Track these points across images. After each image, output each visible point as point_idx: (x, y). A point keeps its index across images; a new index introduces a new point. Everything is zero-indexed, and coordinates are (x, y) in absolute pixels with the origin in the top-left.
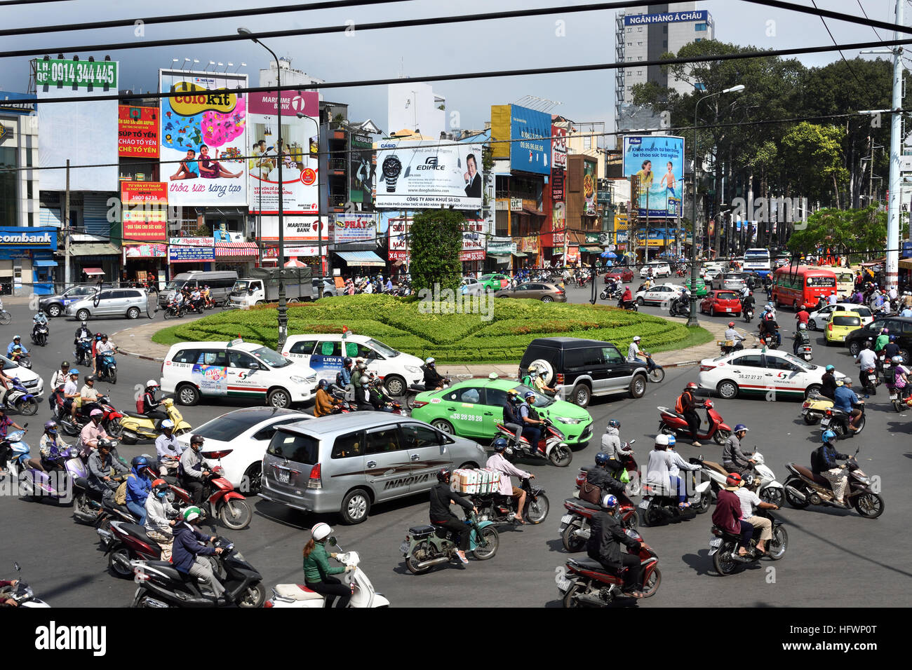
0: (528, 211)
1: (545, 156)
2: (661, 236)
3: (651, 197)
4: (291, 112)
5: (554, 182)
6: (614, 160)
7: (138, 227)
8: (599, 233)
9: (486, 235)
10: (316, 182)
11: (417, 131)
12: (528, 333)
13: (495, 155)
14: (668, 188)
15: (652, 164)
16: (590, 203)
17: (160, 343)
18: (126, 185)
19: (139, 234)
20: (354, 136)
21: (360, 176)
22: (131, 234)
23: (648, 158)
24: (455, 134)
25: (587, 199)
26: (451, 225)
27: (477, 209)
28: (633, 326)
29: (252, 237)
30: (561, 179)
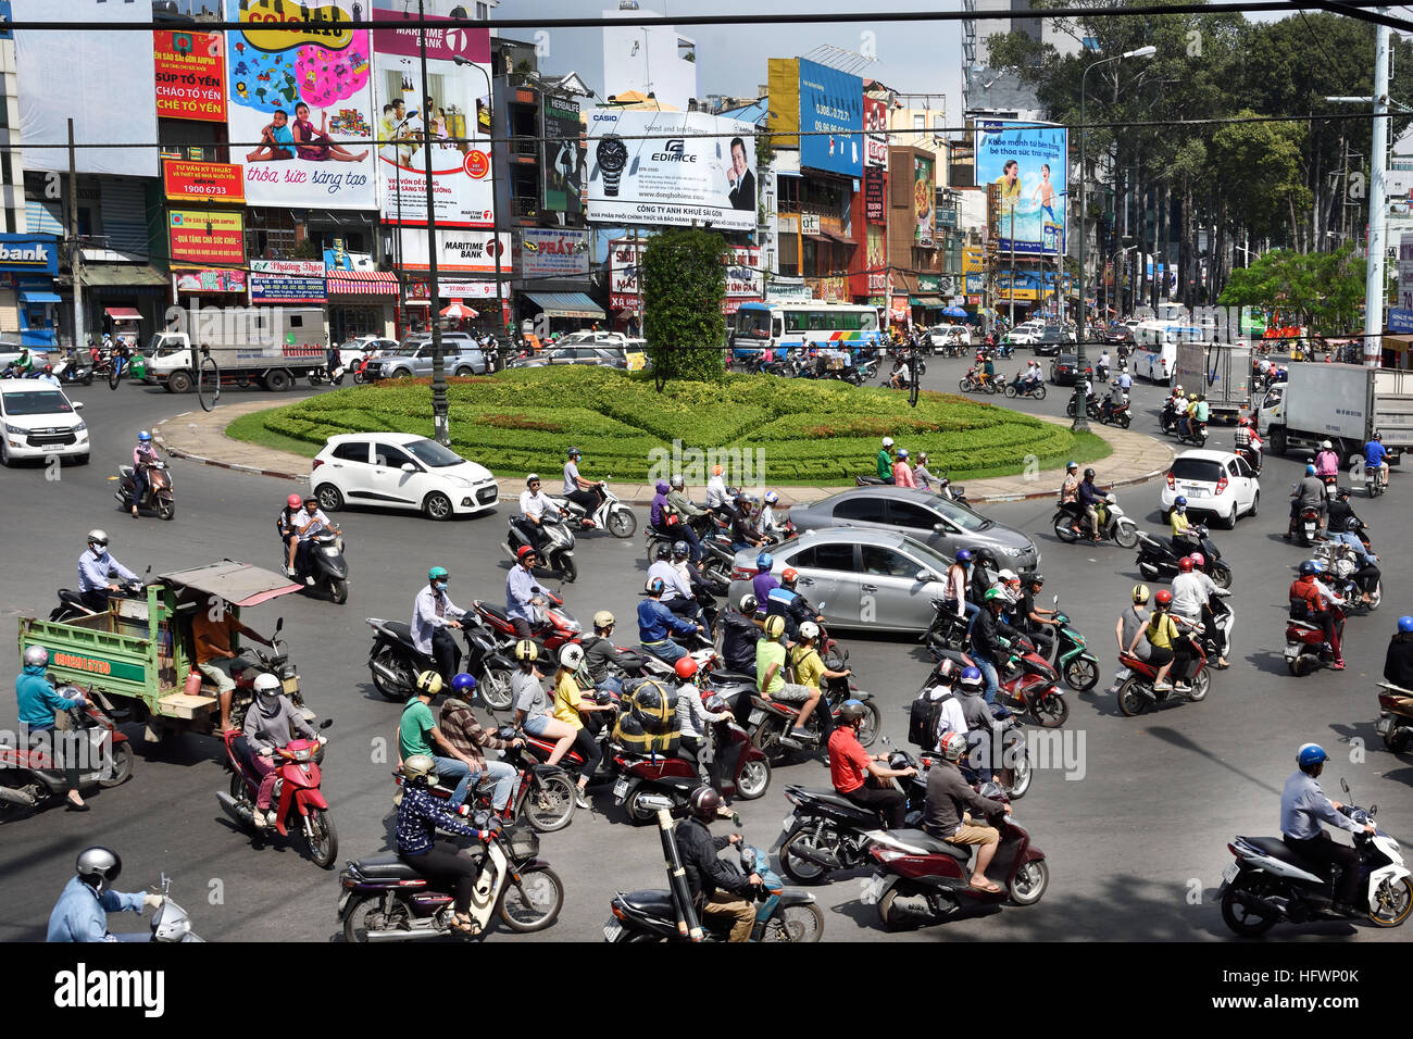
0: (829, 236)
1: (854, 146)
2: (1033, 283)
3: (1017, 220)
4: (444, 53)
5: (868, 190)
7: (196, 240)
8: (939, 276)
9: (765, 272)
10: (490, 175)
11: (651, 96)
12: (831, 436)
13: (776, 141)
14: (1043, 206)
15: (1020, 167)
16: (924, 227)
17: (240, 439)
18: (172, 167)
19: (198, 252)
20: (549, 98)
21: (560, 167)
22: (183, 251)
23: (1012, 157)
24: (711, 104)
25: (920, 221)
26: (706, 256)
27: (749, 229)
28: (990, 430)
29: (387, 264)
30: (880, 185)
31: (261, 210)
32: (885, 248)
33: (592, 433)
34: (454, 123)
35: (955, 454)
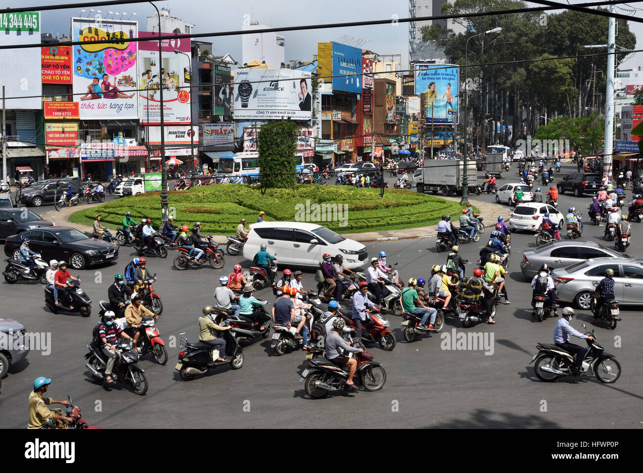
0: (345, 121)
1: (358, 80)
2: (442, 136)
4: (169, 49)
5: (364, 99)
7: (57, 136)
8: (397, 136)
9: (315, 138)
11: (264, 62)
13: (320, 80)
14: (447, 102)
15: (436, 85)
16: (391, 115)
17: (74, 222)
18: (48, 105)
19: (58, 141)
20: (217, 66)
22: (51, 141)
23: (433, 81)
24: (291, 64)
25: (388, 111)
26: (288, 132)
27: (308, 119)
28: (421, 205)
29: (142, 142)
30: (370, 97)
31: (86, 121)
32: (372, 125)
33: (234, 214)
35: (404, 216)
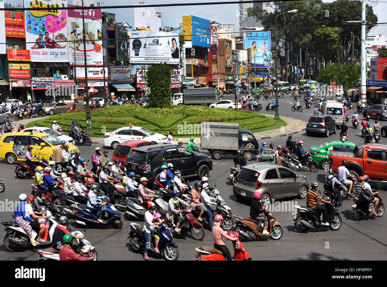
0: (201, 65)
1: (208, 39)
2: (262, 76)
3: (256, 58)
4: (88, 17)
5: (212, 51)
6: (239, 41)
7: (17, 72)
8: (233, 75)
9: (182, 76)
10: (102, 51)
11: (148, 27)
13: (184, 39)
14: (264, 54)
15: (257, 43)
16: (229, 61)
18: (10, 51)
19: (17, 76)
20: (119, 29)
21: (122, 48)
22: (13, 75)
23: (254, 41)
24: (166, 29)
25: (227, 59)
26: (166, 72)
27: (177, 64)
28: (250, 119)
29: (71, 78)
30: (216, 50)
31: (35, 63)
32: (217, 68)
34: (91, 37)
